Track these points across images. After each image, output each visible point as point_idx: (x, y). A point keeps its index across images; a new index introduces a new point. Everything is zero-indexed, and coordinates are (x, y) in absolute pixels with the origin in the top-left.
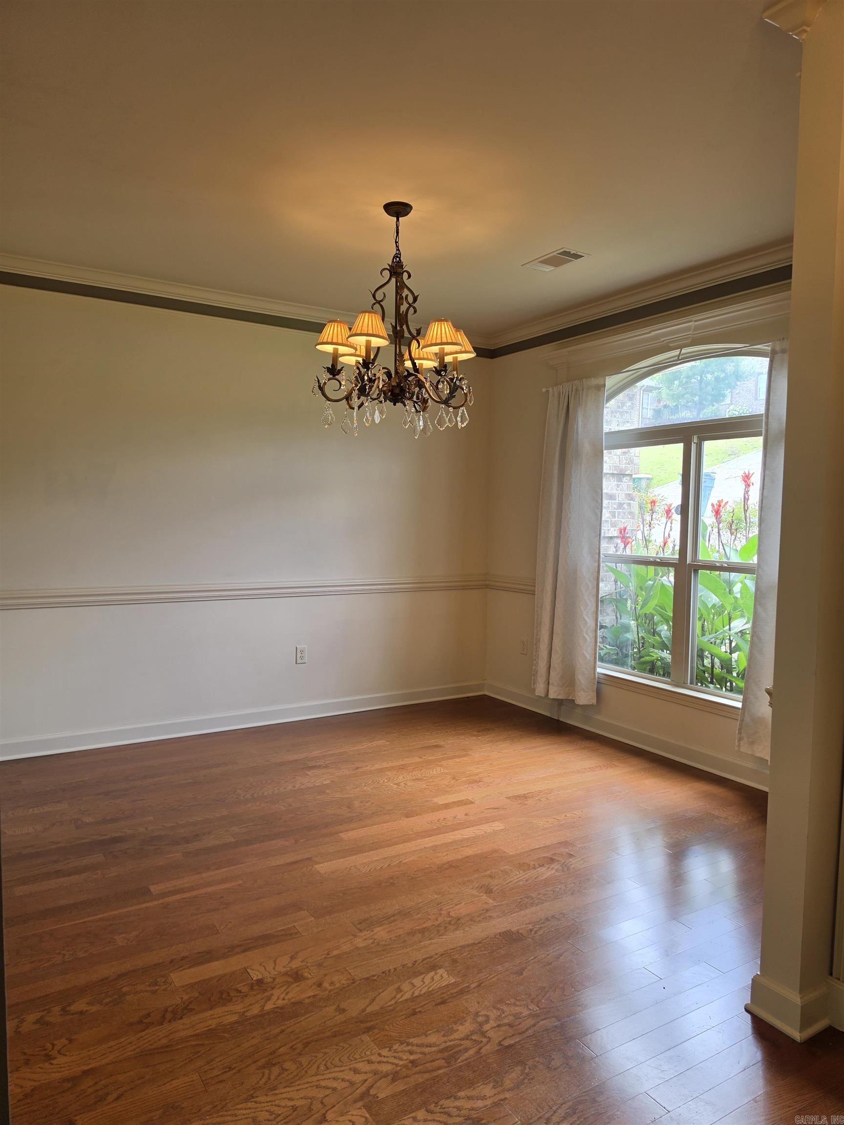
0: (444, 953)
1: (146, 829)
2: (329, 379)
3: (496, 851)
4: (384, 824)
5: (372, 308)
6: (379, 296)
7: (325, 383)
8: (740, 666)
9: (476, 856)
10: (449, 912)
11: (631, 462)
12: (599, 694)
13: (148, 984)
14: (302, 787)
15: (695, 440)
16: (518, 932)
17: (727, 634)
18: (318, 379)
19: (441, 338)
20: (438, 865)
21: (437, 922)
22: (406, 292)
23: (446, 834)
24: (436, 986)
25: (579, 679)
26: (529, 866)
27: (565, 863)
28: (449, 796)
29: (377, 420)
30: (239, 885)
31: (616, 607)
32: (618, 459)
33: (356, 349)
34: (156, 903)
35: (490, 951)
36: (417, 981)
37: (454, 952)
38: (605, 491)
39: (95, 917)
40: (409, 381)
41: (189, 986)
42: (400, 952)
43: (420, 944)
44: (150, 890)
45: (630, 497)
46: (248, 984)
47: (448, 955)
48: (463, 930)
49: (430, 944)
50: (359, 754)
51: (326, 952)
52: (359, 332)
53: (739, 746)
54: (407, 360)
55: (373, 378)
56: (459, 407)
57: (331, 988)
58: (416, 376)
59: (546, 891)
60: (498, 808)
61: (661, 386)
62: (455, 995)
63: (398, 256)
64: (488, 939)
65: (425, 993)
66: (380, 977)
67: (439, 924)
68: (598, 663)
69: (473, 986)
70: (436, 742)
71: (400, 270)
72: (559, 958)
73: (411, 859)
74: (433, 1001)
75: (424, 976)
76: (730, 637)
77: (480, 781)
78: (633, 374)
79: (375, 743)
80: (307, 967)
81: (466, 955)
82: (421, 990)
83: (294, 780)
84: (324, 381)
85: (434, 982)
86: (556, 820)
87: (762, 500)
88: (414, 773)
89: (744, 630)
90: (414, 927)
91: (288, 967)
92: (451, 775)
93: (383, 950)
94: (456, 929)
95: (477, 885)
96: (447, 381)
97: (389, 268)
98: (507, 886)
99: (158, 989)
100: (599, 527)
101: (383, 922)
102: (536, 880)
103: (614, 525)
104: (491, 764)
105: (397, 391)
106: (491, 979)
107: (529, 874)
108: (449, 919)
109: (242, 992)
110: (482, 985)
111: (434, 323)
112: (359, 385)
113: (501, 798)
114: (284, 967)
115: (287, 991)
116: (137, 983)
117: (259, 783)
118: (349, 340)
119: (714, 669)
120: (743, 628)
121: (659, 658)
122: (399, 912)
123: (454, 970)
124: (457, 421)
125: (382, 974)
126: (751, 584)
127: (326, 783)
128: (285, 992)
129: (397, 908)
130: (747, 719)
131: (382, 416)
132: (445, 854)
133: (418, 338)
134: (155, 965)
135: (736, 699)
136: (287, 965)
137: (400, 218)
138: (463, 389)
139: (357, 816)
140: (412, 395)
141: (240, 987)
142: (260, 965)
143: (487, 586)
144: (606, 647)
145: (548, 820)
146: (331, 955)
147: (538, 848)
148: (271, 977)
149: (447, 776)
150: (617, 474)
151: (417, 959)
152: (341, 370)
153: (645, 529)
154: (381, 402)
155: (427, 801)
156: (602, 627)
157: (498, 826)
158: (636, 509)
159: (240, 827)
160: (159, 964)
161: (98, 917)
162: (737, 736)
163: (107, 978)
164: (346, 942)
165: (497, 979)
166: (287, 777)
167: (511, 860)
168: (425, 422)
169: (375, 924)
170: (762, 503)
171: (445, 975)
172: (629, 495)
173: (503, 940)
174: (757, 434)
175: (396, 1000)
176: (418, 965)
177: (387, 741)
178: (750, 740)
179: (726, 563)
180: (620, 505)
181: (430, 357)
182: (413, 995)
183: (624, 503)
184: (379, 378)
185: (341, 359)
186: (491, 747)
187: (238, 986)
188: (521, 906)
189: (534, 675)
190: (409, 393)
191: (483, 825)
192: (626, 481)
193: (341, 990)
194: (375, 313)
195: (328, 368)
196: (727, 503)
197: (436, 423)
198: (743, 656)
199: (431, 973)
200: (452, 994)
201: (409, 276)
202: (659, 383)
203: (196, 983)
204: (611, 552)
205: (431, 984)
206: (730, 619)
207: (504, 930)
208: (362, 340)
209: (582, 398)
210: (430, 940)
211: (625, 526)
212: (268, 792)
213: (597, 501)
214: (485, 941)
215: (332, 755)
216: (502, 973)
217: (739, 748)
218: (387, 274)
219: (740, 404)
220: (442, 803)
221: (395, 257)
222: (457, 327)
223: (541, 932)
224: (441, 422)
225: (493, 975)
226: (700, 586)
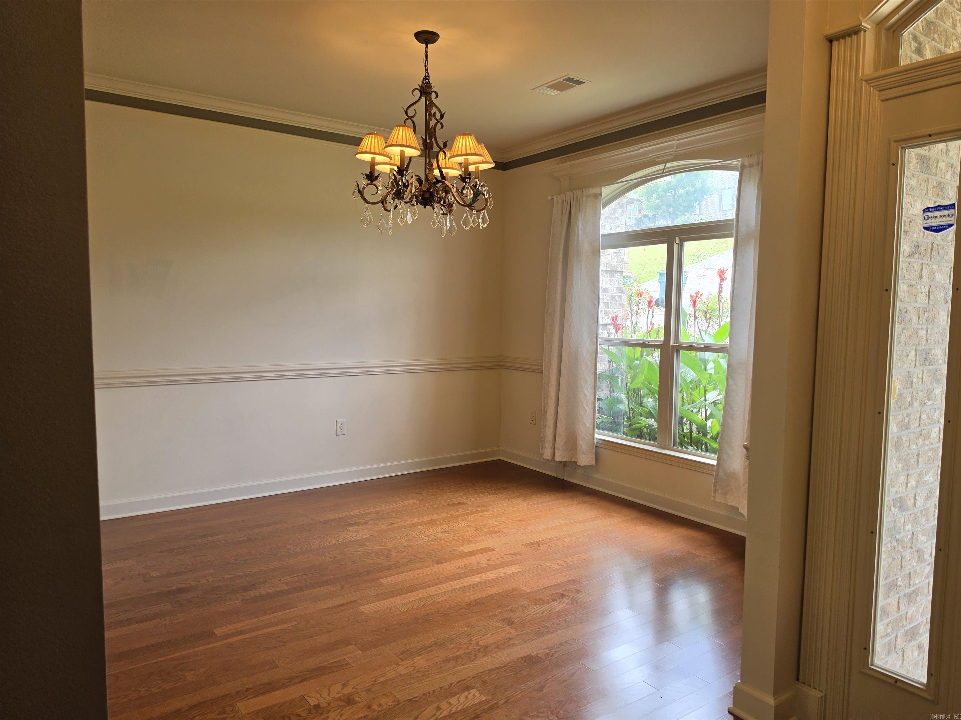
0: (475, 676)
1: (208, 581)
2: (368, 185)
3: (515, 590)
4: (418, 570)
5: (405, 123)
6: (411, 113)
7: (364, 188)
8: (713, 431)
9: (499, 594)
10: (478, 642)
11: (622, 260)
12: (597, 457)
13: (217, 713)
14: (345, 541)
15: (677, 240)
16: (537, 656)
17: (703, 404)
18: (357, 184)
19: (466, 149)
20: (466, 602)
21: (468, 651)
22: (434, 110)
23: (473, 577)
24: (470, 704)
25: (580, 444)
26: (544, 601)
27: (574, 598)
28: (473, 545)
29: (409, 222)
30: (293, 626)
31: (610, 383)
32: (611, 258)
33: (391, 158)
34: (220, 643)
35: (514, 673)
36: (453, 700)
37: (484, 674)
38: (601, 285)
39: (166, 658)
40: (437, 187)
41: (254, 713)
42: (437, 676)
43: (455, 669)
44: (214, 633)
45: (621, 291)
46: (306, 709)
47: (479, 677)
48: (491, 656)
49: (463, 669)
50: (393, 512)
51: (373, 679)
52: (394, 143)
53: (714, 497)
54: (436, 169)
55: (407, 184)
56: (480, 211)
57: (379, 709)
58: (444, 183)
59: (559, 621)
60: (515, 554)
61: (641, 198)
62: (487, 710)
63: (427, 78)
64: (512, 662)
65: (460, 710)
66: (421, 698)
67: (470, 652)
68: (596, 430)
69: (501, 702)
70: (460, 500)
71: (428, 90)
72: (573, 676)
73: (443, 599)
74: (468, 716)
75: (459, 695)
76: (705, 406)
77: (499, 532)
78: (625, 185)
79: (407, 502)
80: (358, 692)
81: (494, 677)
82: (457, 708)
83: (337, 536)
84: (362, 186)
85: (468, 700)
86: (565, 563)
87: (733, 291)
88: (442, 526)
89: (717, 400)
90: (449, 655)
91: (341, 694)
92: (474, 527)
93: (423, 676)
94: (484, 656)
95: (500, 619)
96: (471, 187)
97: (419, 88)
98: (526, 618)
99: (227, 717)
100: (597, 315)
101: (421, 653)
102: (550, 613)
103: (607, 314)
104: (507, 517)
105: (427, 195)
106: (516, 696)
107: (544, 608)
108: (478, 648)
109: (301, 717)
110: (509, 701)
111: (460, 137)
112: (395, 190)
113: (518, 545)
114: (338, 693)
115: (341, 713)
116: (208, 713)
117: (307, 538)
118: (385, 149)
119: (692, 434)
120: (717, 399)
121: (647, 425)
122: (435, 644)
123: (485, 690)
124: (479, 222)
125: (423, 696)
126: (724, 363)
127: (366, 537)
128: (340, 715)
129: (433, 640)
130: (721, 474)
131: (415, 217)
132: (472, 593)
133: (444, 150)
134: (223, 696)
135: (712, 458)
136: (340, 691)
137: (428, 45)
138: (484, 195)
139: (394, 564)
140: (440, 199)
141: (299, 712)
142: (316, 692)
143: (501, 367)
144: (602, 417)
145: (557, 562)
146: (378, 682)
147: (551, 586)
148: (326, 703)
149: (470, 528)
150: (610, 271)
151: (452, 682)
152: (378, 176)
153: (633, 318)
154: (413, 205)
155: (455, 550)
156: (599, 400)
157: (515, 569)
158: (625, 300)
159: (293, 576)
160: (226, 695)
161: (169, 657)
162: (713, 488)
163: (180, 710)
164: (390, 670)
165: (521, 696)
166: (331, 533)
167: (528, 596)
168: (451, 223)
169: (414, 654)
170: (733, 293)
171: (477, 694)
172: (620, 289)
173: (525, 663)
174: (730, 236)
175: (436, 716)
176: (454, 687)
177: (417, 500)
178: (724, 491)
179: (703, 344)
180: (613, 297)
181: (454, 167)
182: (450, 712)
183: (616, 295)
184: (412, 184)
185: (377, 167)
186: (507, 503)
187: (298, 711)
188: (539, 634)
189: (542, 441)
190: (438, 198)
191: (503, 569)
192: (618, 277)
193: (388, 711)
194: (408, 127)
195: (367, 175)
196: (702, 295)
197: (462, 223)
198: (716, 422)
199: (465, 693)
200: (483, 710)
201: (437, 96)
202: (640, 196)
203: (260, 710)
204: (605, 337)
205: (465, 703)
206: (705, 391)
207: (525, 655)
208: (397, 150)
209: (582, 205)
210: (463, 665)
211: (617, 315)
212: (315, 546)
213: (595, 293)
214: (510, 664)
215: (370, 513)
216: (525, 690)
217: (715, 498)
218: (417, 93)
219: (707, 214)
220: (467, 551)
221: (425, 79)
222: (479, 141)
223: (555, 656)
224: (466, 223)
225: (518, 693)
226: (681, 364)
